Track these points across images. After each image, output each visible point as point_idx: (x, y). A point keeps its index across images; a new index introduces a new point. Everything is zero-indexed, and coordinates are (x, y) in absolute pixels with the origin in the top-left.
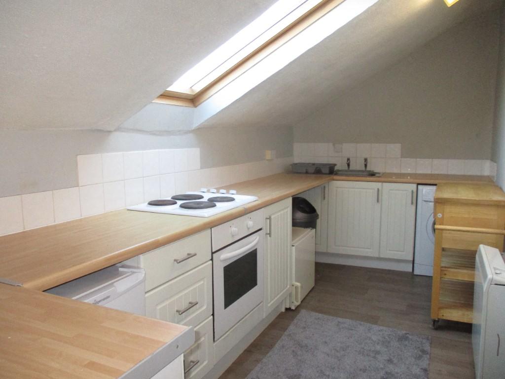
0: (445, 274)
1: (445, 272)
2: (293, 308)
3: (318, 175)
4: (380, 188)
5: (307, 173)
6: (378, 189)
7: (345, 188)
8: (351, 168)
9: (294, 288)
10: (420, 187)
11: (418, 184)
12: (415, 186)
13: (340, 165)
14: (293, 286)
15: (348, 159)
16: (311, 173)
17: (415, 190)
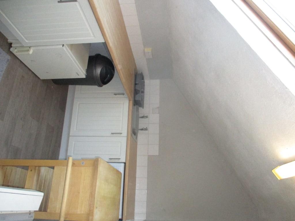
0: (31, 170)
1: (33, 171)
2: (11, 49)
3: (133, 91)
4: (122, 135)
5: (136, 84)
6: (121, 133)
7: (123, 109)
8: (140, 119)
9: (28, 49)
10: (123, 164)
11: (125, 163)
12: (124, 161)
13: (142, 111)
14: (30, 48)
15: (147, 117)
16: (135, 87)
17: (120, 161)
